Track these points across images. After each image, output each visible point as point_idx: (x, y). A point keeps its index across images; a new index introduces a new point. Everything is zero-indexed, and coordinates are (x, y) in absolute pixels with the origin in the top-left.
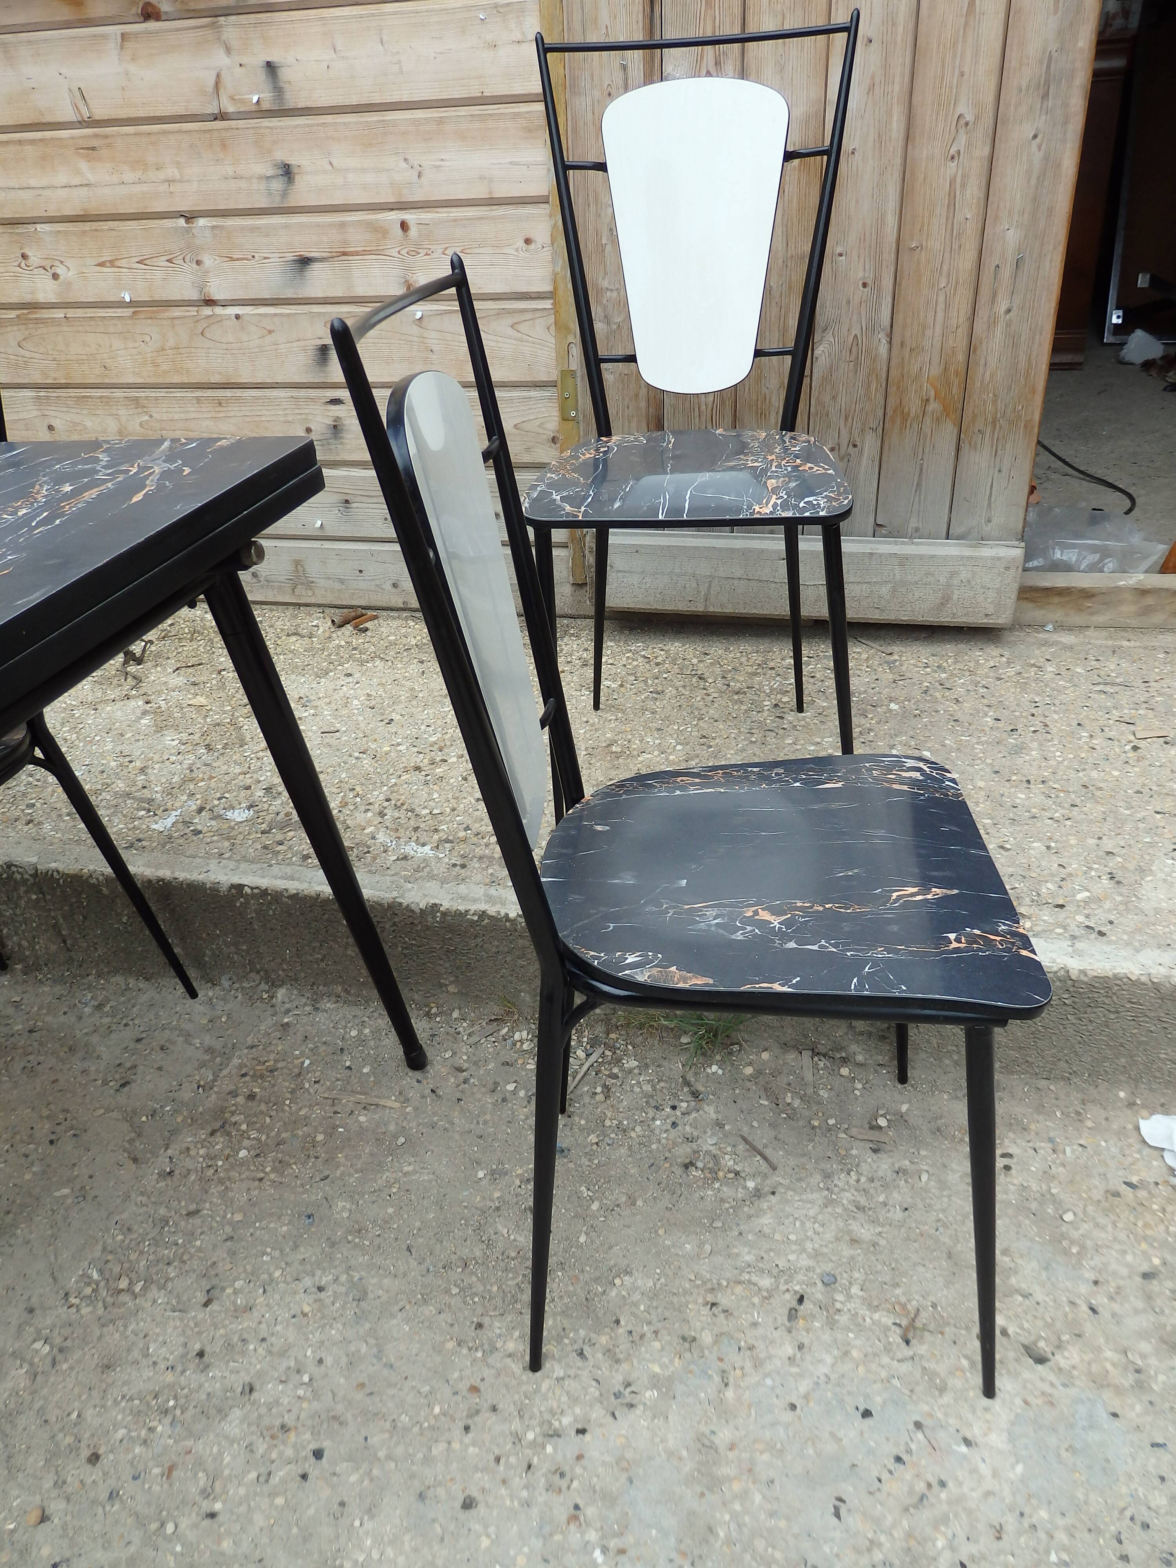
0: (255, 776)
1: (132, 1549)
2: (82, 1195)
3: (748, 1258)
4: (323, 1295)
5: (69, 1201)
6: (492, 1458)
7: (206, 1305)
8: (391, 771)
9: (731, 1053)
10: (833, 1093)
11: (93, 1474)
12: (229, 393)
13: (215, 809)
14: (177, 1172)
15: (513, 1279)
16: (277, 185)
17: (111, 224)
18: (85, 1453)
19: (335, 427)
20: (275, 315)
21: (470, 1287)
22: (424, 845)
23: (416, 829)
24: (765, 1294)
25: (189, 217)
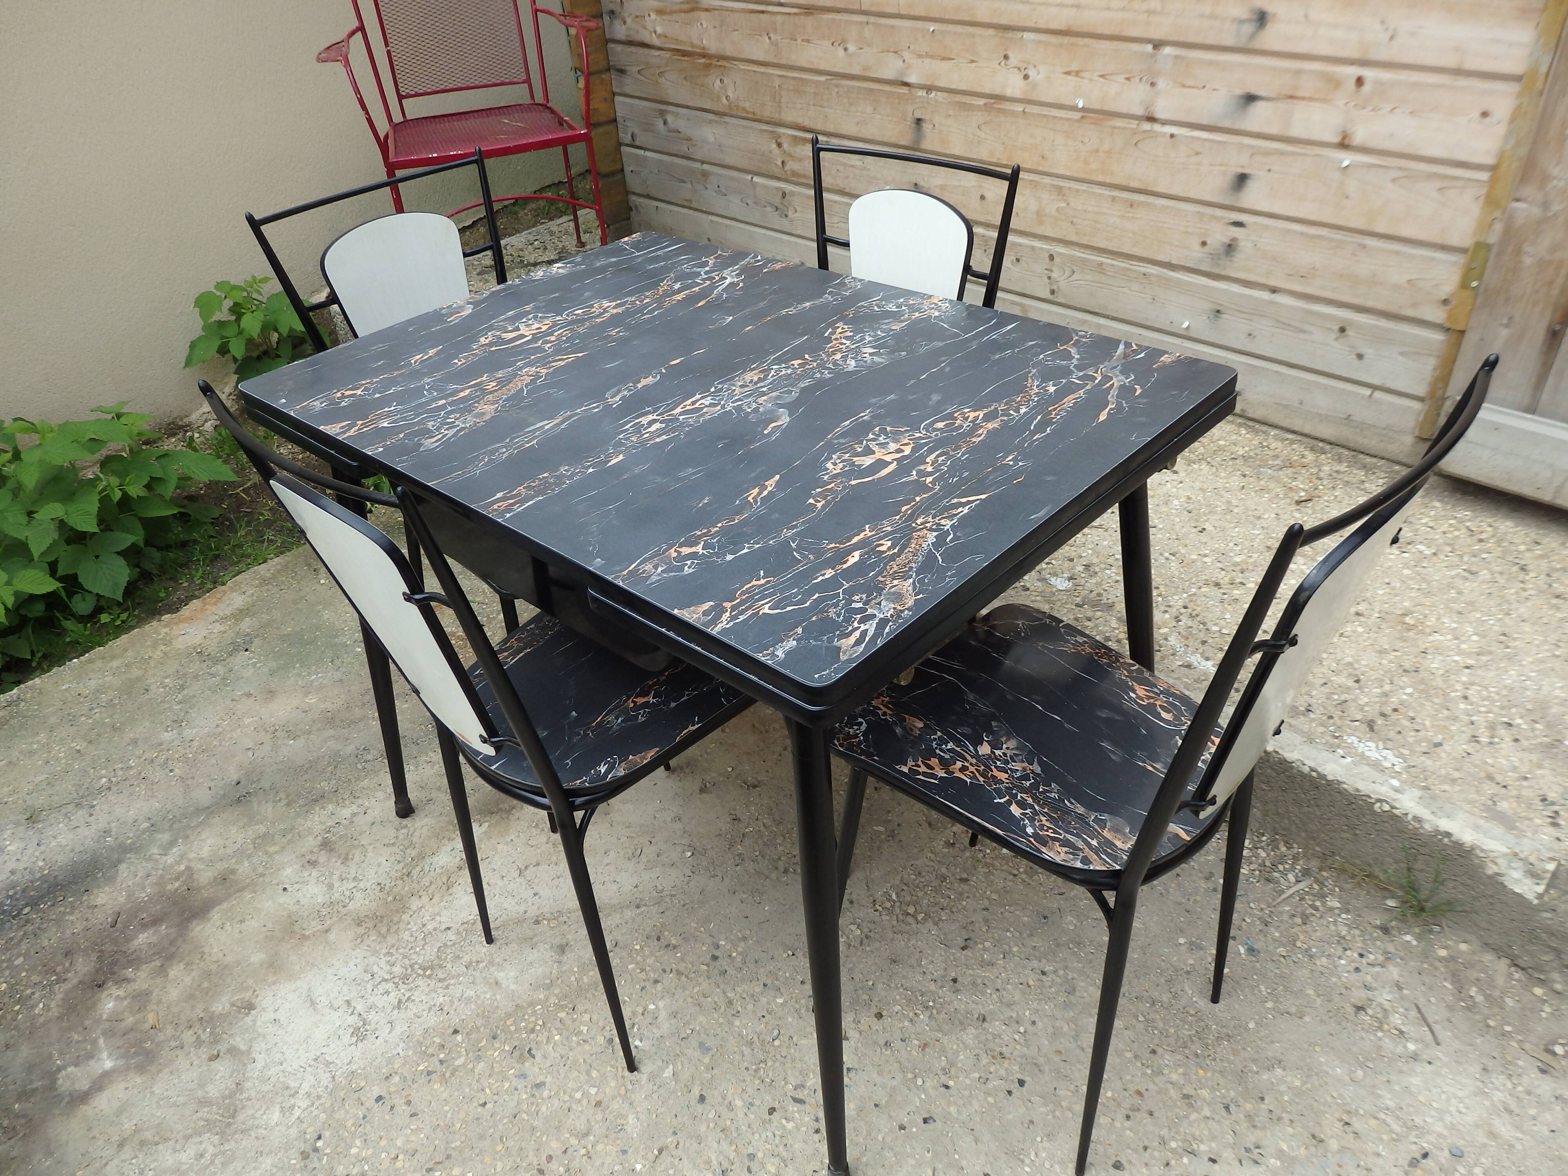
0: (1079, 550)
1: (895, 1083)
2: (892, 835)
3: (1389, 1103)
4: (1044, 978)
5: (883, 837)
6: (1142, 1145)
7: (963, 948)
8: (1194, 580)
9: (1431, 931)
10: (1518, 1005)
11: (876, 1025)
12: (1142, 198)
13: (1043, 572)
14: (957, 845)
15: (1188, 1030)
16: (1248, 29)
17: (1086, 41)
18: (875, 1010)
19: (1230, 246)
20: (1206, 140)
21: (1153, 1021)
22: (1207, 659)
23: (1204, 642)
24: (1394, 1136)
25: (1158, 45)
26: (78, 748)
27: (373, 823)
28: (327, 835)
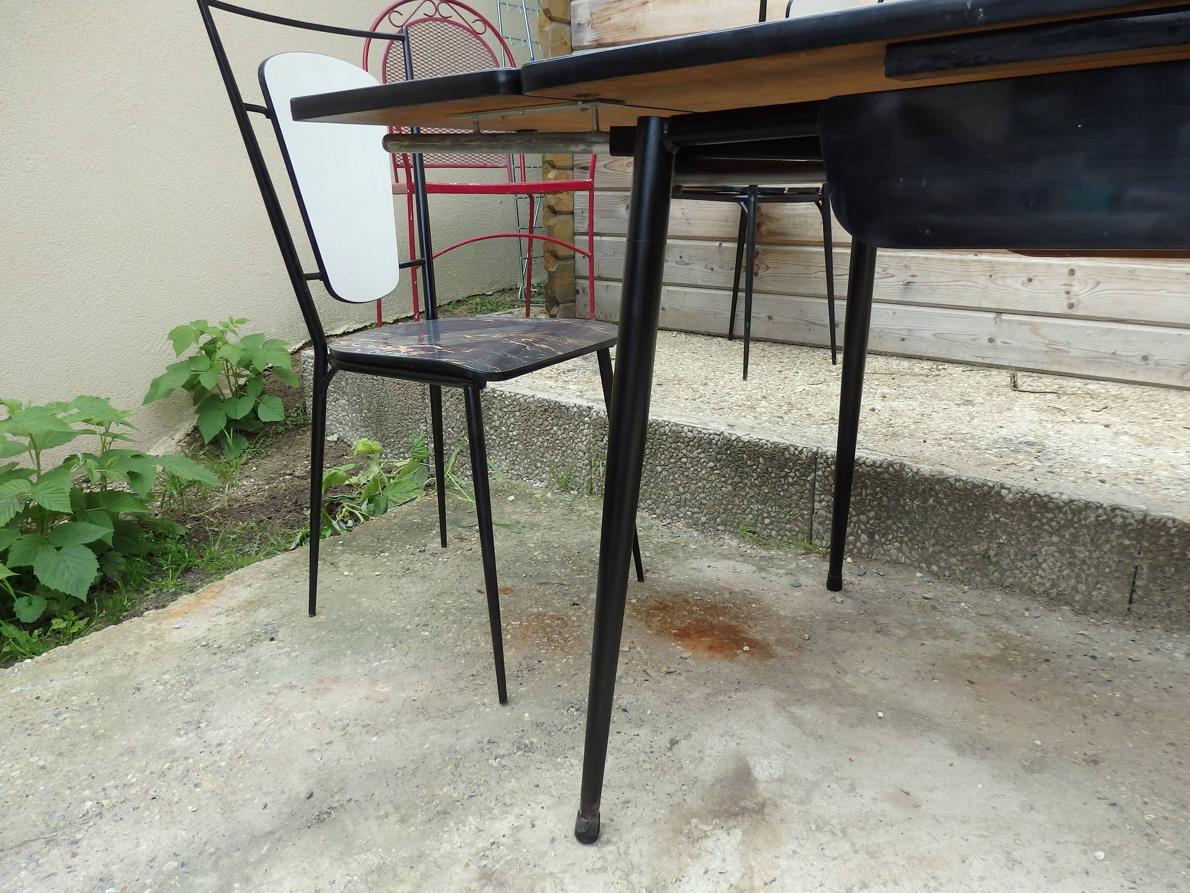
26: (41, 763)
27: (553, 840)
28: (485, 862)
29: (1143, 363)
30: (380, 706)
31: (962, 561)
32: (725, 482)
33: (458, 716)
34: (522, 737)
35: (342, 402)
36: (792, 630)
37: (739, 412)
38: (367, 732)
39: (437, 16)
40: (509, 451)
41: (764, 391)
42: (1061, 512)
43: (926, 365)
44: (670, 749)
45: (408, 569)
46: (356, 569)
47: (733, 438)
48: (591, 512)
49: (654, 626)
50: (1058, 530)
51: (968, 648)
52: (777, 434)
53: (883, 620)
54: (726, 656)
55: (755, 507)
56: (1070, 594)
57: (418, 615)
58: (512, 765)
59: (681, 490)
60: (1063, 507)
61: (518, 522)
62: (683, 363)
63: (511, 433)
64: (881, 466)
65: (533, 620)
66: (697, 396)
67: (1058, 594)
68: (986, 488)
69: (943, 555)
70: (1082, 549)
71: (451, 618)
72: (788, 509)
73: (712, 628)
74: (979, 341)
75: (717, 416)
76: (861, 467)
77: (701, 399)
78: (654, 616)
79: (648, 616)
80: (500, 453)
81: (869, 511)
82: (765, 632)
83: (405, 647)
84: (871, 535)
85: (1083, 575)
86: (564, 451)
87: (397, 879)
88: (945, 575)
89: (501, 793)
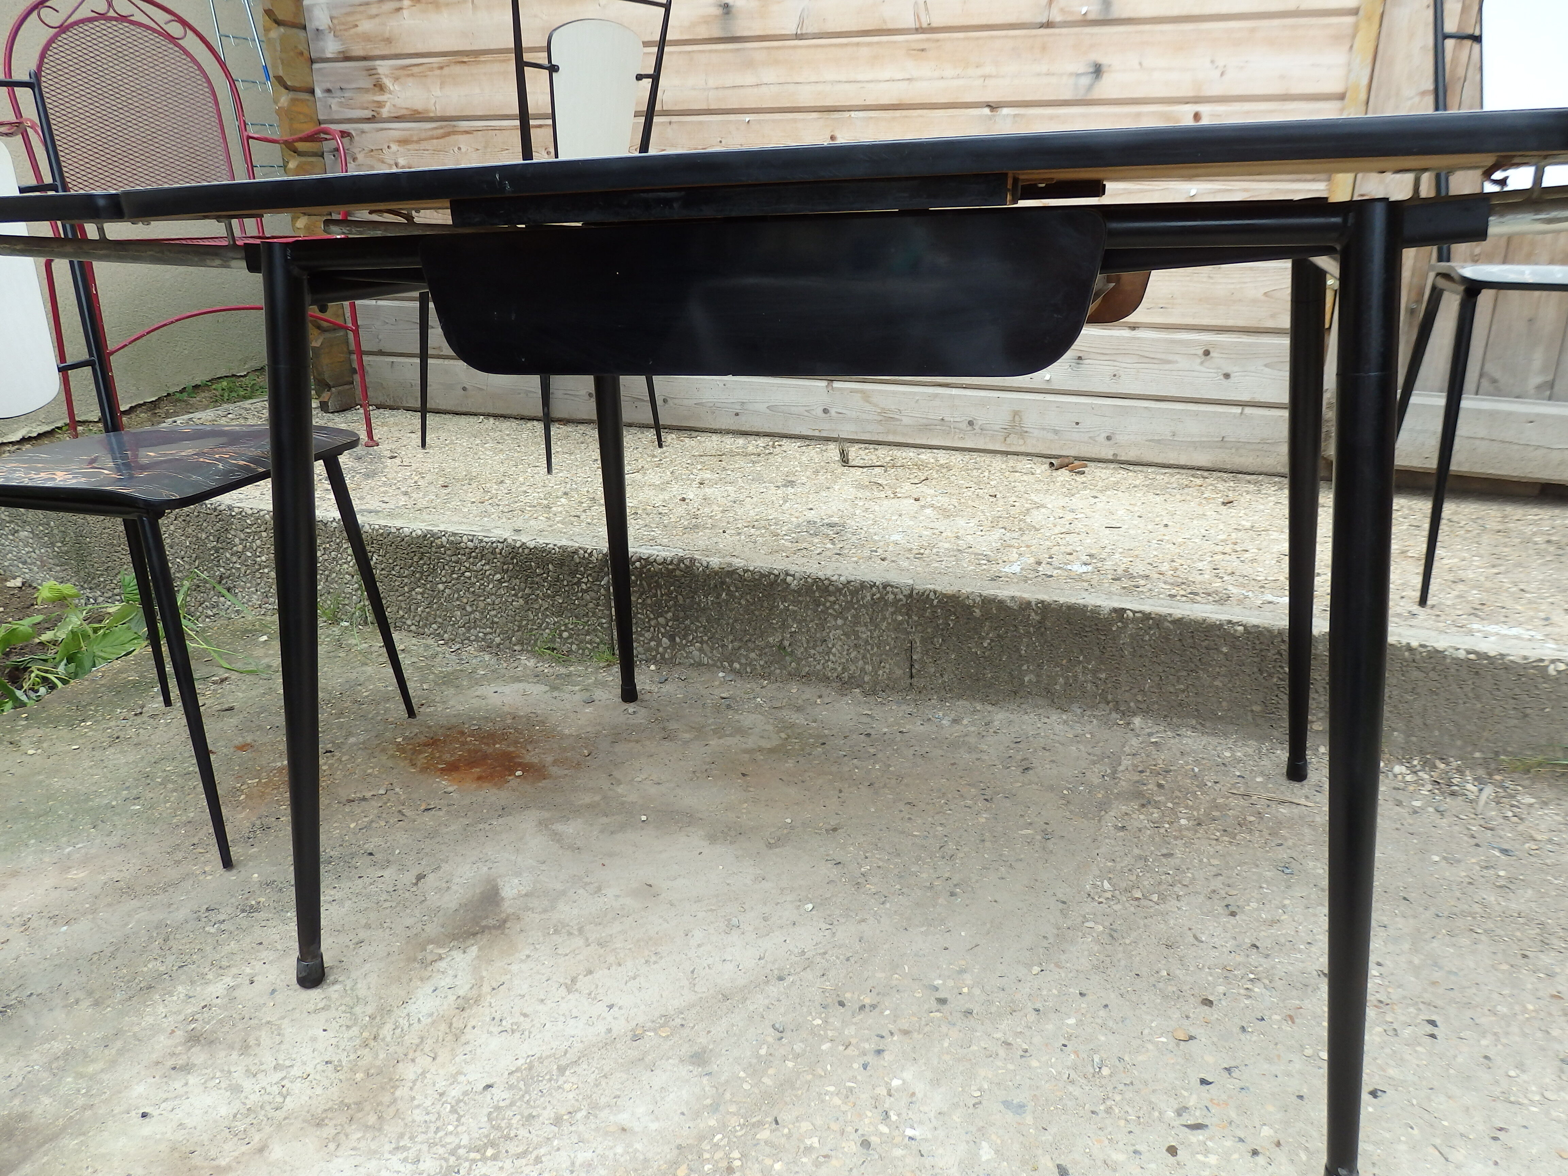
11: (1213, 1013)
16: (1085, 81)
25: (994, 107)
27: (274, 991)
28: (193, 1026)
29: (969, 428)
30: (72, 894)
31: (760, 655)
32: (516, 595)
33: (171, 890)
34: (247, 899)
35: (23, 534)
36: (573, 748)
37: (531, 513)
38: (55, 923)
39: (111, 13)
40: (259, 581)
41: (568, 486)
42: (841, 594)
43: (762, 442)
44: (416, 884)
45: (118, 738)
46: (45, 745)
47: (518, 545)
48: (364, 645)
49: (419, 764)
50: (841, 613)
51: (751, 742)
52: (566, 536)
53: (673, 725)
54: (495, 784)
55: (551, 620)
56: (859, 676)
57: (127, 788)
58: (232, 928)
59: (469, 609)
60: (842, 589)
61: (270, 667)
62: (482, 457)
63: (258, 559)
64: (671, 563)
65: (274, 776)
66: (486, 498)
67: (849, 677)
68: (772, 576)
69: (742, 651)
70: (864, 629)
71: (170, 786)
72: (586, 619)
73: (485, 756)
74: (814, 413)
75: (504, 520)
76: (653, 566)
77: (490, 501)
78: (420, 752)
79: (413, 754)
80: (248, 585)
81: (667, 612)
82: (544, 754)
83: (108, 827)
84: (672, 638)
85: (868, 655)
86: (328, 576)
87: (88, 1059)
88: (747, 672)
89: (218, 957)
